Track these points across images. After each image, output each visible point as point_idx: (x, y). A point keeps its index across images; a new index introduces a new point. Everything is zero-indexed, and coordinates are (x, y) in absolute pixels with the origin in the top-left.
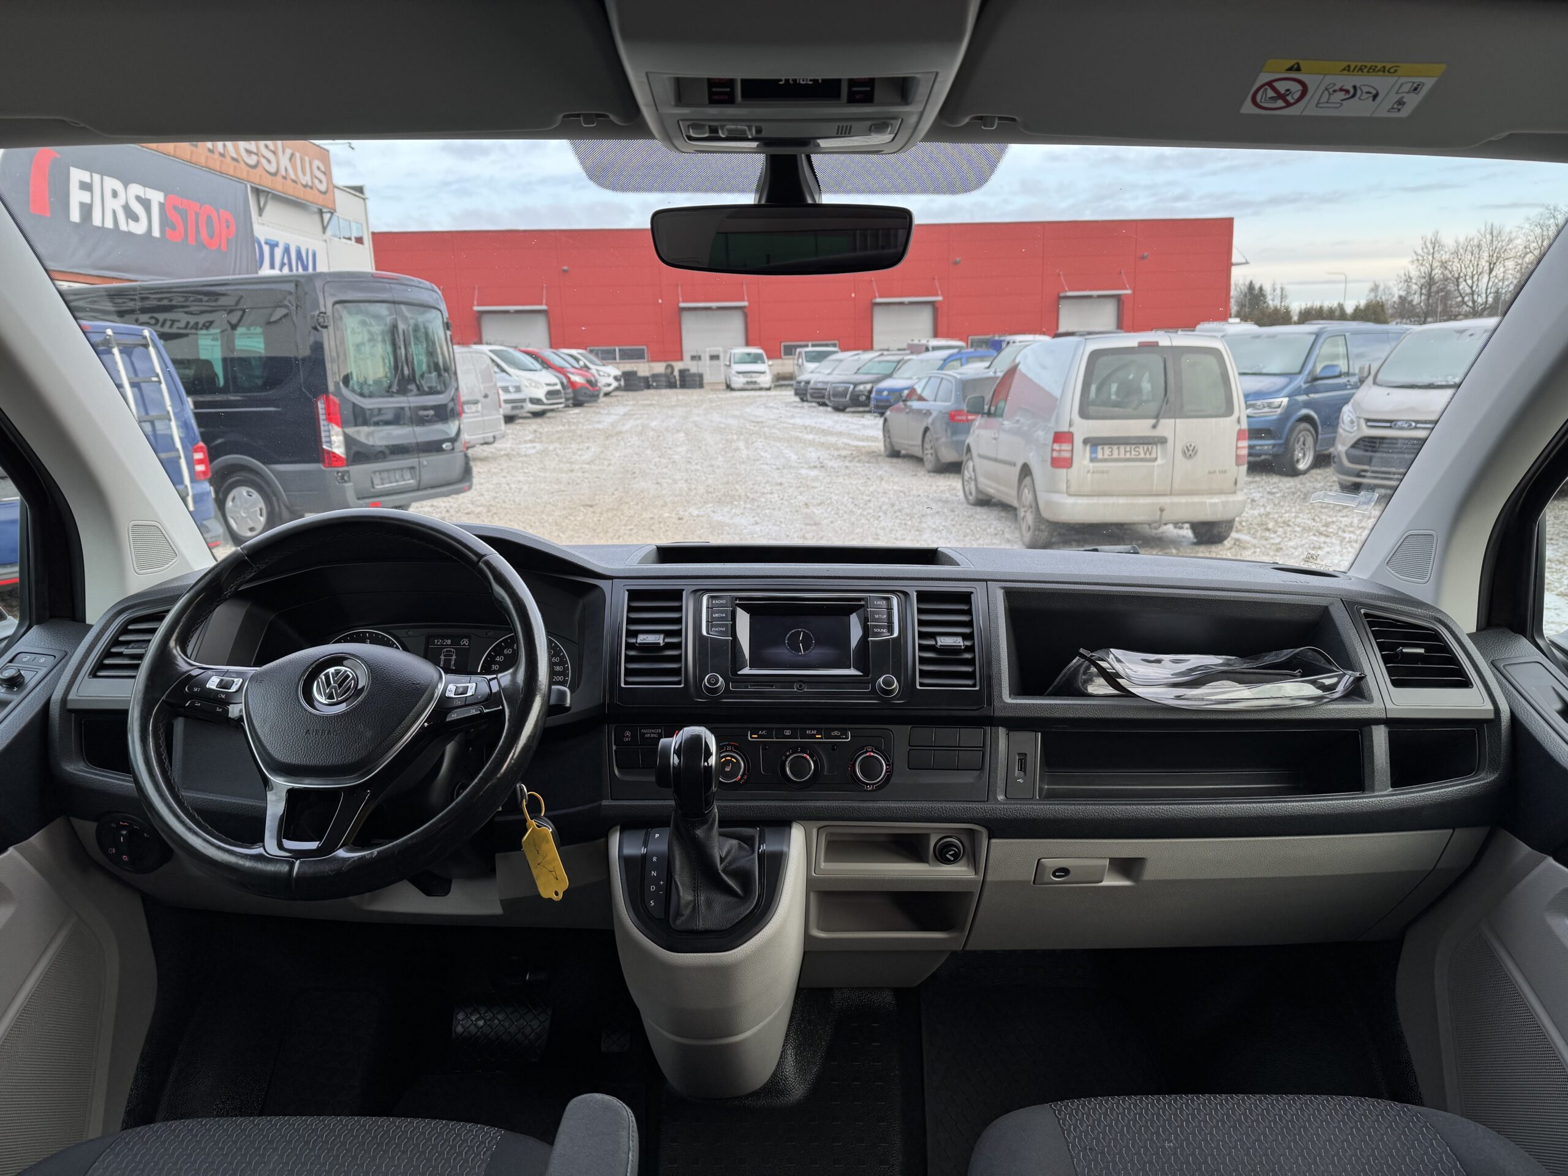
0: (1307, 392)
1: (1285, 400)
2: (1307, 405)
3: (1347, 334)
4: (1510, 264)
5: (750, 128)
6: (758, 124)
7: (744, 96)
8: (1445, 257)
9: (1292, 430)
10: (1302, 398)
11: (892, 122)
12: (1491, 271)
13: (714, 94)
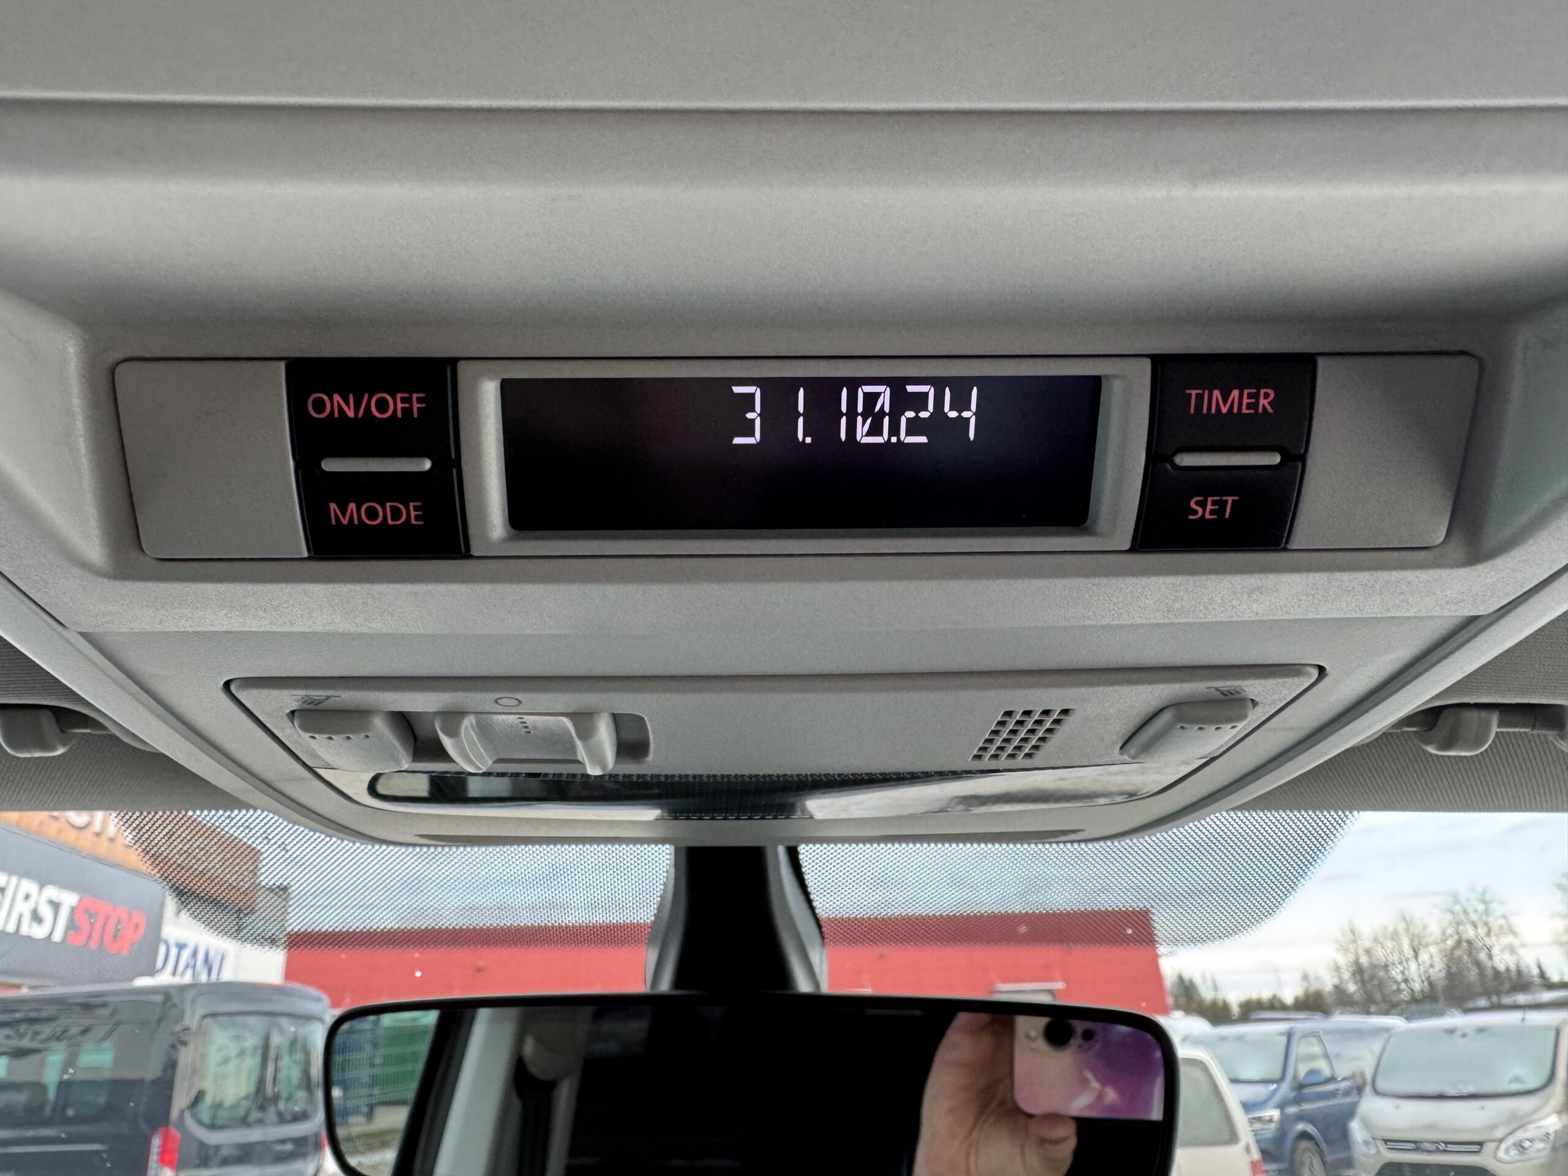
0: (1297, 1101)
1: (1275, 1114)
2: (1300, 1117)
3: (1321, 1034)
4: (1433, 949)
8: (1367, 944)
9: (1294, 1150)
10: (1292, 1110)
12: (1416, 956)
13: (330, 465)
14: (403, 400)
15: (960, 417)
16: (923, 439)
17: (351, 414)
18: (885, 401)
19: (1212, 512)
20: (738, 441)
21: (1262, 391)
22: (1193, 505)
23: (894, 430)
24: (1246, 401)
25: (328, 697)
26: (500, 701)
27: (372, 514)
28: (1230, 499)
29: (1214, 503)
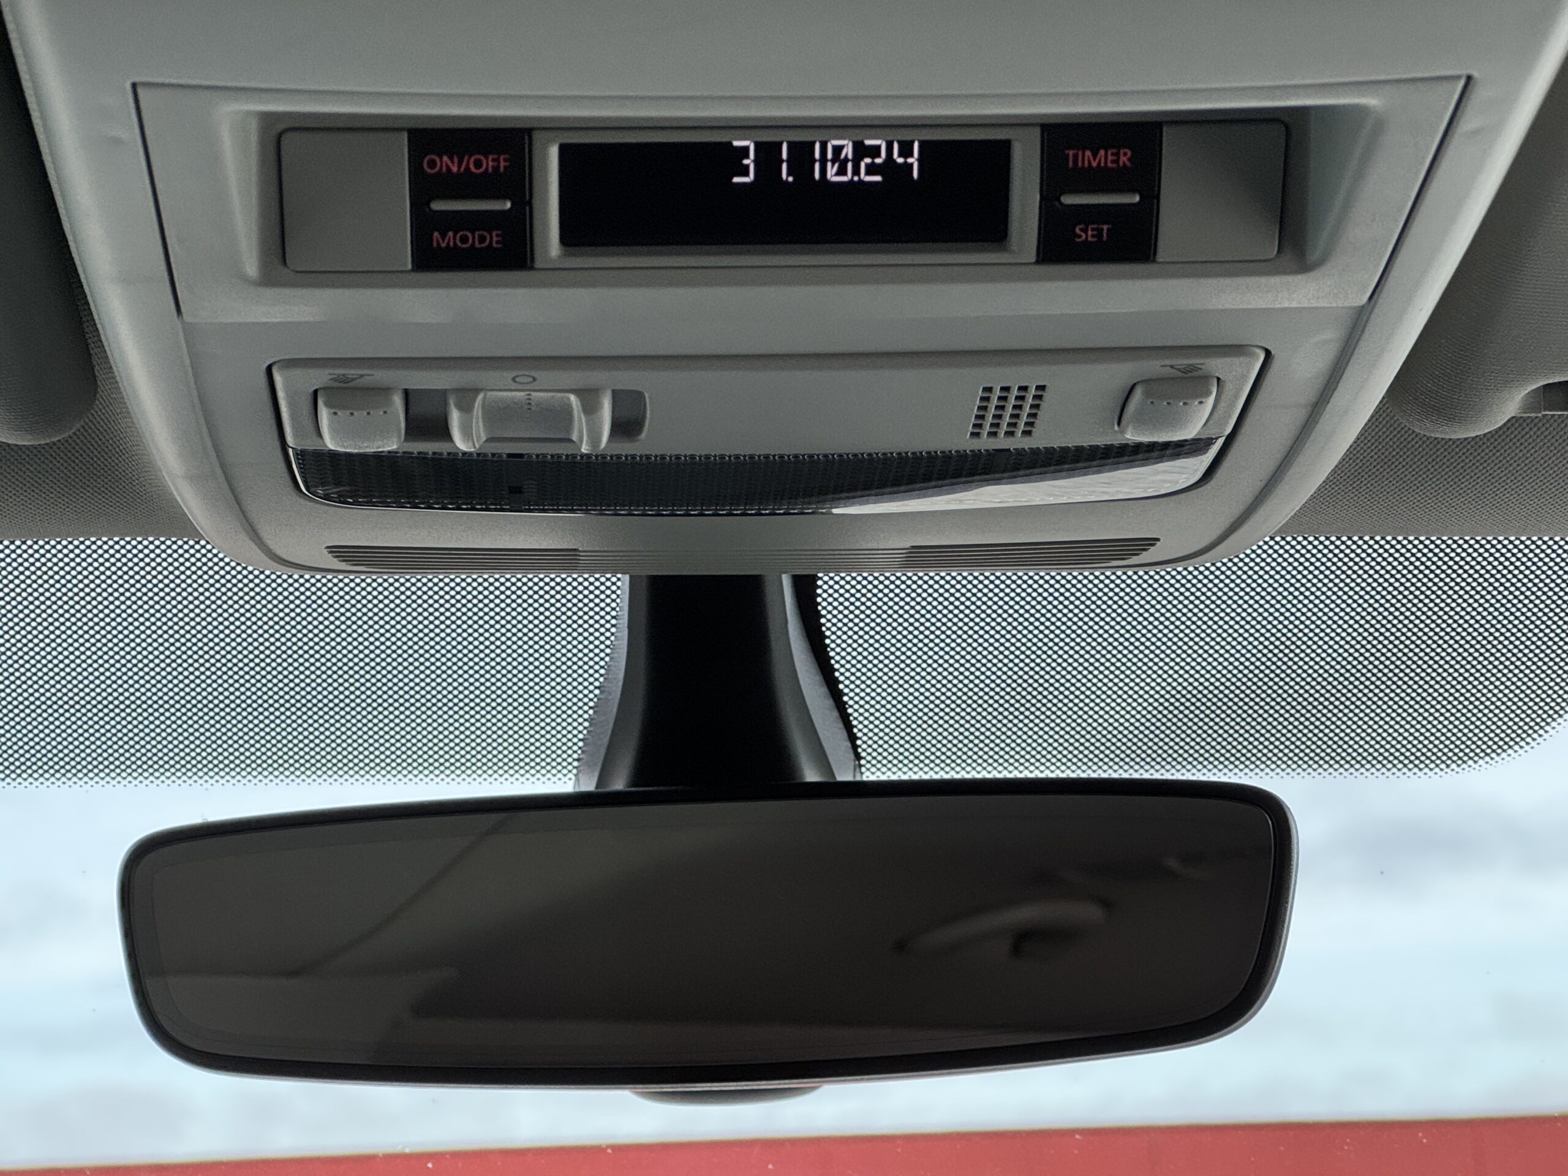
5: (589, 398)
6: (629, 379)
7: (570, 237)
11: (1216, 365)
13: (438, 206)
14: (493, 160)
15: (906, 162)
16: (878, 178)
17: (455, 169)
18: (848, 151)
19: (1093, 236)
20: (736, 180)
21: (1122, 151)
22: (1077, 231)
23: (856, 171)
24: (1110, 158)
25: (362, 376)
26: (518, 379)
27: (464, 240)
28: (1105, 227)
29: (1093, 230)
